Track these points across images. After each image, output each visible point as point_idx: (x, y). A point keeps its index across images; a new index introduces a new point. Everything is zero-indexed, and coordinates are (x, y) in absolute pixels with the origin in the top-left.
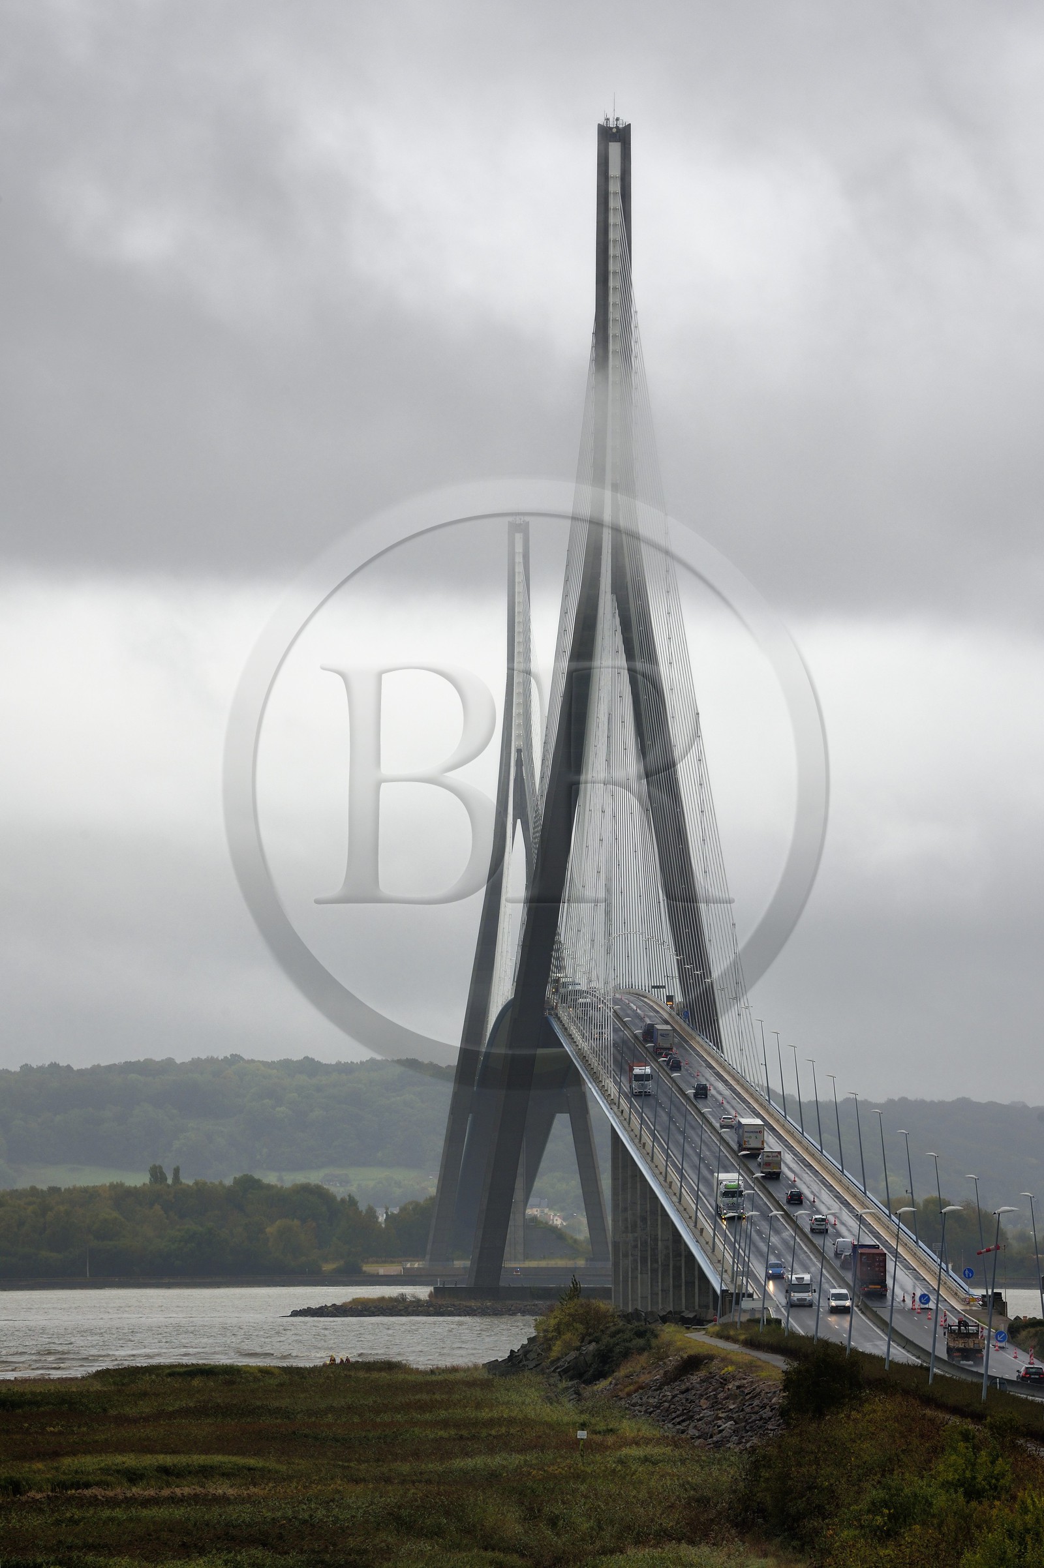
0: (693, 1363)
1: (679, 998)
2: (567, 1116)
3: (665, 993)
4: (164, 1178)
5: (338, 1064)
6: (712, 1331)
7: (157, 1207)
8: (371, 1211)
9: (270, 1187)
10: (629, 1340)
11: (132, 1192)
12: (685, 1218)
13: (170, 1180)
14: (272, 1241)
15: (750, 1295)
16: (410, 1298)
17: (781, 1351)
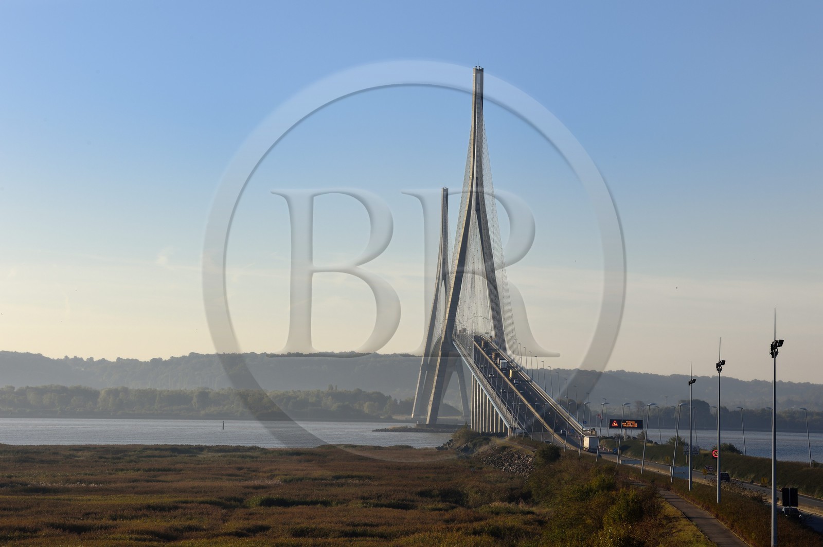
0: (504, 448)
1: (494, 337)
2: (456, 372)
3: (489, 335)
4: (333, 388)
5: (385, 355)
6: (507, 439)
7: (330, 397)
8: (396, 400)
9: (364, 392)
10: (482, 441)
11: (322, 392)
12: (497, 405)
13: (334, 388)
14: (365, 408)
15: (518, 428)
16: (409, 427)
17: (530, 446)
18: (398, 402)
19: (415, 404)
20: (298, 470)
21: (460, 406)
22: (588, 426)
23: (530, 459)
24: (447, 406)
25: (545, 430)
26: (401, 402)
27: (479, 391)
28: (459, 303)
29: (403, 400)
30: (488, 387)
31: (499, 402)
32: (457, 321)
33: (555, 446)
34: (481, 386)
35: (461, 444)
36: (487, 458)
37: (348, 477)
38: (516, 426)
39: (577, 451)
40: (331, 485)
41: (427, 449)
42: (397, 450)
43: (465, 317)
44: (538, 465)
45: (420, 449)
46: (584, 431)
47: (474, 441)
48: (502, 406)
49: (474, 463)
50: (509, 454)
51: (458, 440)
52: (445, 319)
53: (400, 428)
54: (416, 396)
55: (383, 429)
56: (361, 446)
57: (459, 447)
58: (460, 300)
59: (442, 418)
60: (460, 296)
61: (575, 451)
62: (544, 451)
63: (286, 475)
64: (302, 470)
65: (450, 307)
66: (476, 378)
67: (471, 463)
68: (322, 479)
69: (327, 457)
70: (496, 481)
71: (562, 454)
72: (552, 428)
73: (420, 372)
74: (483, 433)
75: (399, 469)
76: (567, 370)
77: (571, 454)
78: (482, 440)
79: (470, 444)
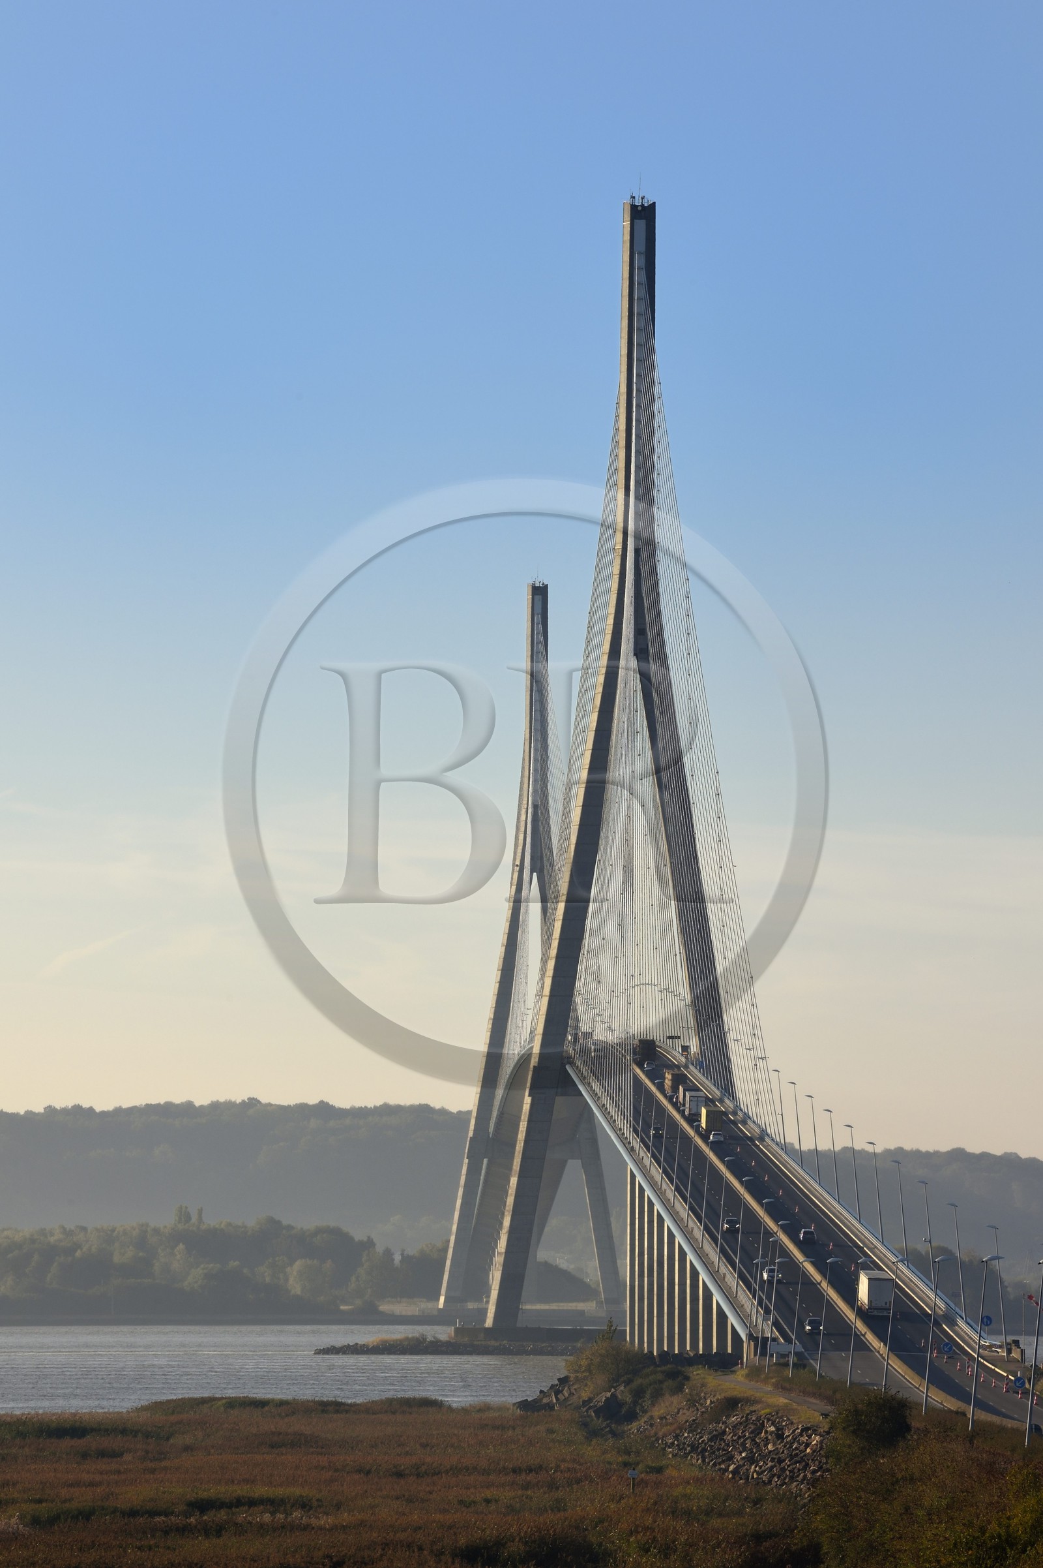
1: (694, 1048)
2: (578, 1160)
3: (680, 1041)
4: (189, 1218)
5: (353, 1108)
6: (740, 1374)
7: (181, 1246)
8: (388, 1253)
9: (290, 1228)
10: (661, 1382)
11: (156, 1231)
12: (707, 1265)
13: (194, 1219)
14: (291, 1281)
15: (774, 1340)
16: (429, 1338)
17: (814, 1395)
18: (397, 1258)
19: (448, 1263)
20: (76, 1484)
21: (592, 1271)
22: (999, 1333)
23: (816, 1440)
24: (550, 1269)
25: (862, 1346)
26: (406, 1259)
27: (651, 1222)
28: (586, 942)
29: (412, 1251)
30: (678, 1207)
31: (714, 1255)
32: (579, 1000)
33: (893, 1398)
34: (658, 1207)
35: (595, 1391)
36: (676, 1437)
37: (238, 1502)
38: (769, 1331)
39: (964, 1414)
40: (183, 1530)
41: (485, 1408)
42: (394, 1413)
43: (606, 986)
44: (838, 1459)
45: (465, 1411)
46: (985, 1348)
47: (638, 1381)
48: (724, 1269)
49: (638, 1453)
50: (746, 1422)
51: (585, 1378)
52: (540, 995)
53: (401, 1341)
54: (453, 1238)
55: (348, 1346)
56: (282, 1403)
57: (590, 1400)
58: (587, 935)
59: (533, 1307)
60: (588, 922)
61: (957, 1413)
62: (857, 1413)
63: (40, 1501)
64: (91, 1484)
65: (558, 957)
66: (639, 1178)
67: (629, 1453)
68: (153, 1513)
69: (171, 1441)
70: (708, 1513)
71: (915, 1424)
72: (882, 1338)
73: (466, 1161)
74: (663, 1355)
75: (400, 1475)
76: (928, 1153)
77: (946, 1423)
78: (660, 1377)
79: (623, 1393)
